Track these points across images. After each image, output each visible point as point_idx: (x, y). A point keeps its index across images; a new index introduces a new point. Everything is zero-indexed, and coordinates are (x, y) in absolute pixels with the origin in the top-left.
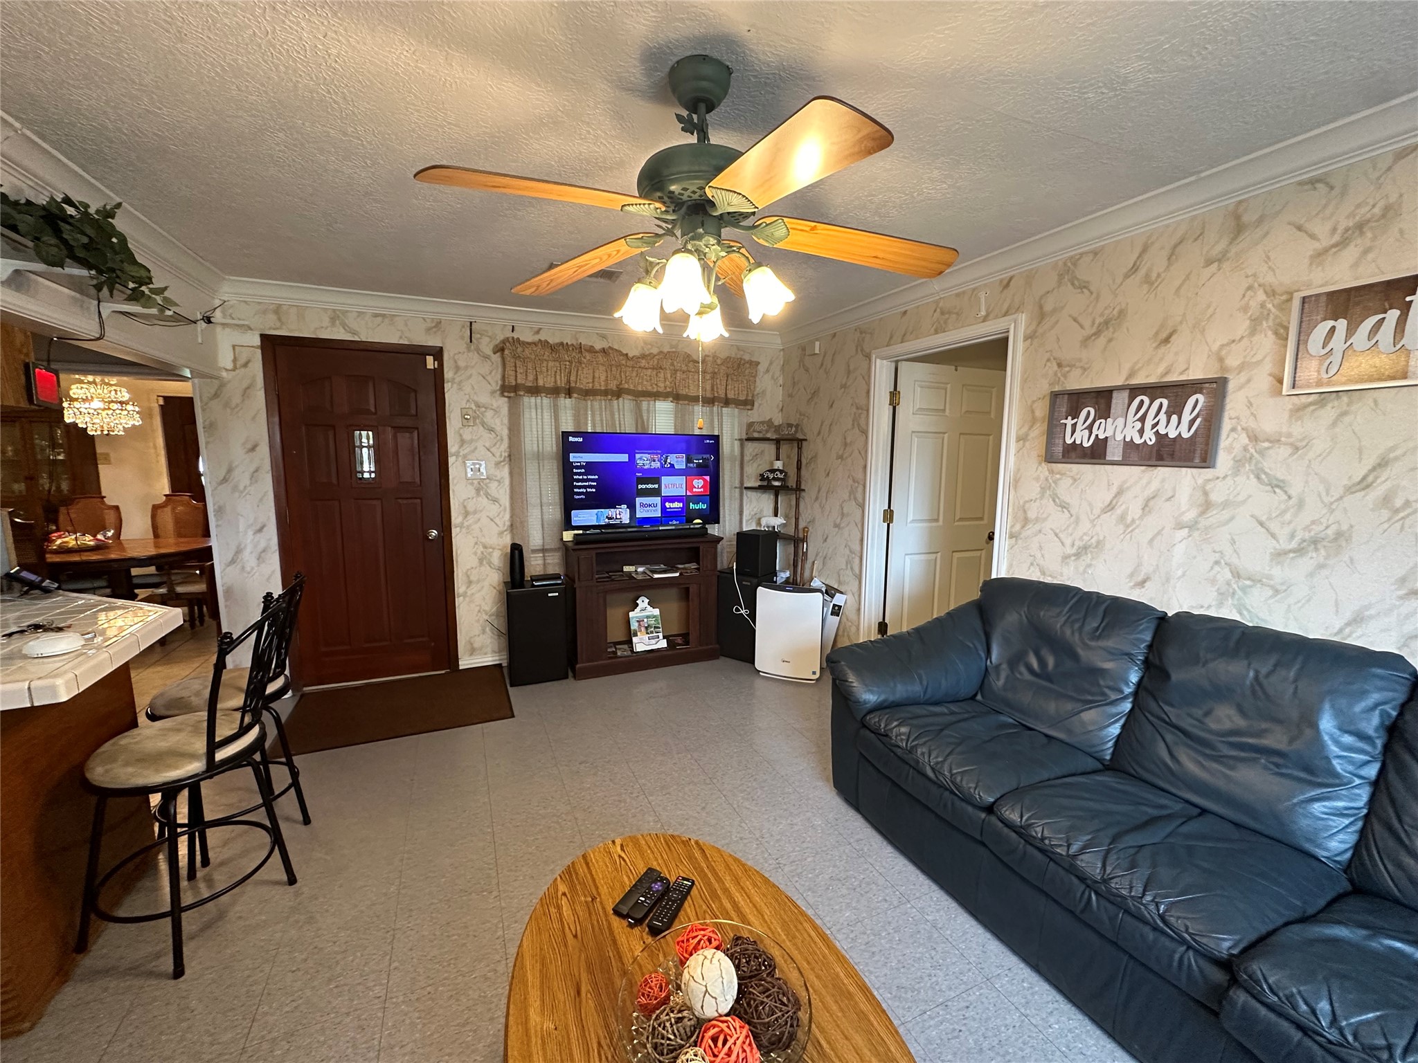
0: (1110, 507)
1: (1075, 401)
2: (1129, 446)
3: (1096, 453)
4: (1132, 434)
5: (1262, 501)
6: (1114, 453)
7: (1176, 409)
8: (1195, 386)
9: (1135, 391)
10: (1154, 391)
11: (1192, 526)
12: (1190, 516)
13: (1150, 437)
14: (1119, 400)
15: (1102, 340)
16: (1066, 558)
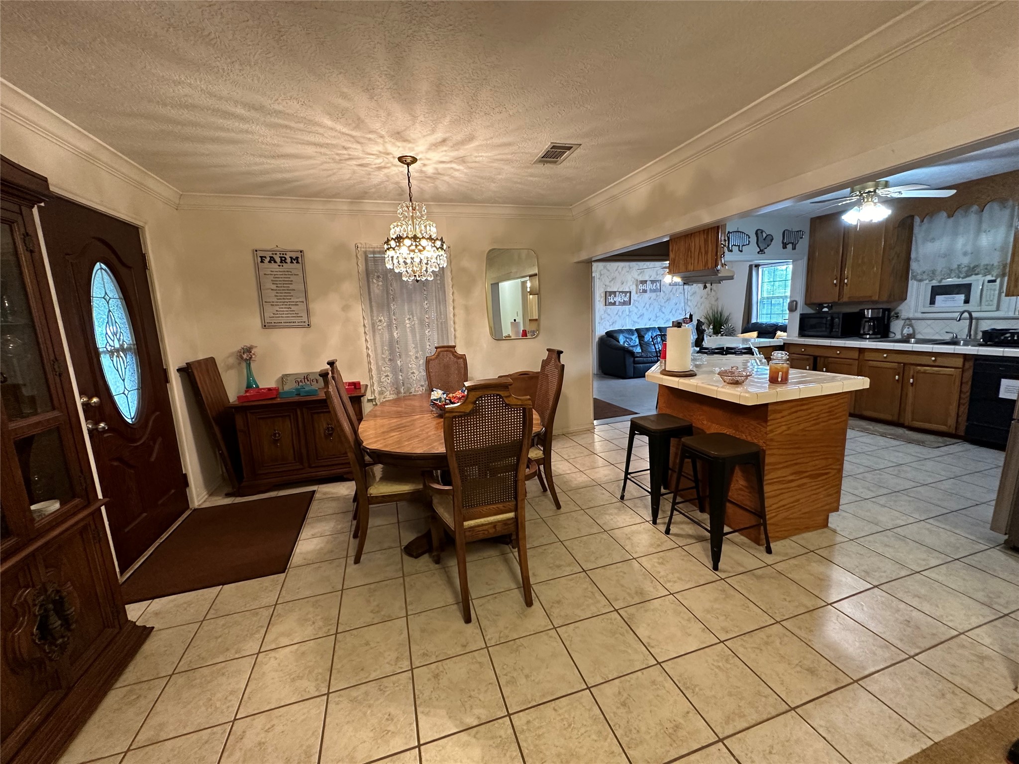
0: (617, 314)
1: (611, 293)
2: (619, 302)
3: (614, 304)
4: (620, 300)
5: (636, 310)
6: (617, 304)
7: (626, 296)
8: (627, 292)
9: (620, 292)
10: (623, 292)
11: (628, 315)
12: (628, 314)
13: (622, 301)
14: (617, 293)
15: (613, 282)
16: (610, 325)
